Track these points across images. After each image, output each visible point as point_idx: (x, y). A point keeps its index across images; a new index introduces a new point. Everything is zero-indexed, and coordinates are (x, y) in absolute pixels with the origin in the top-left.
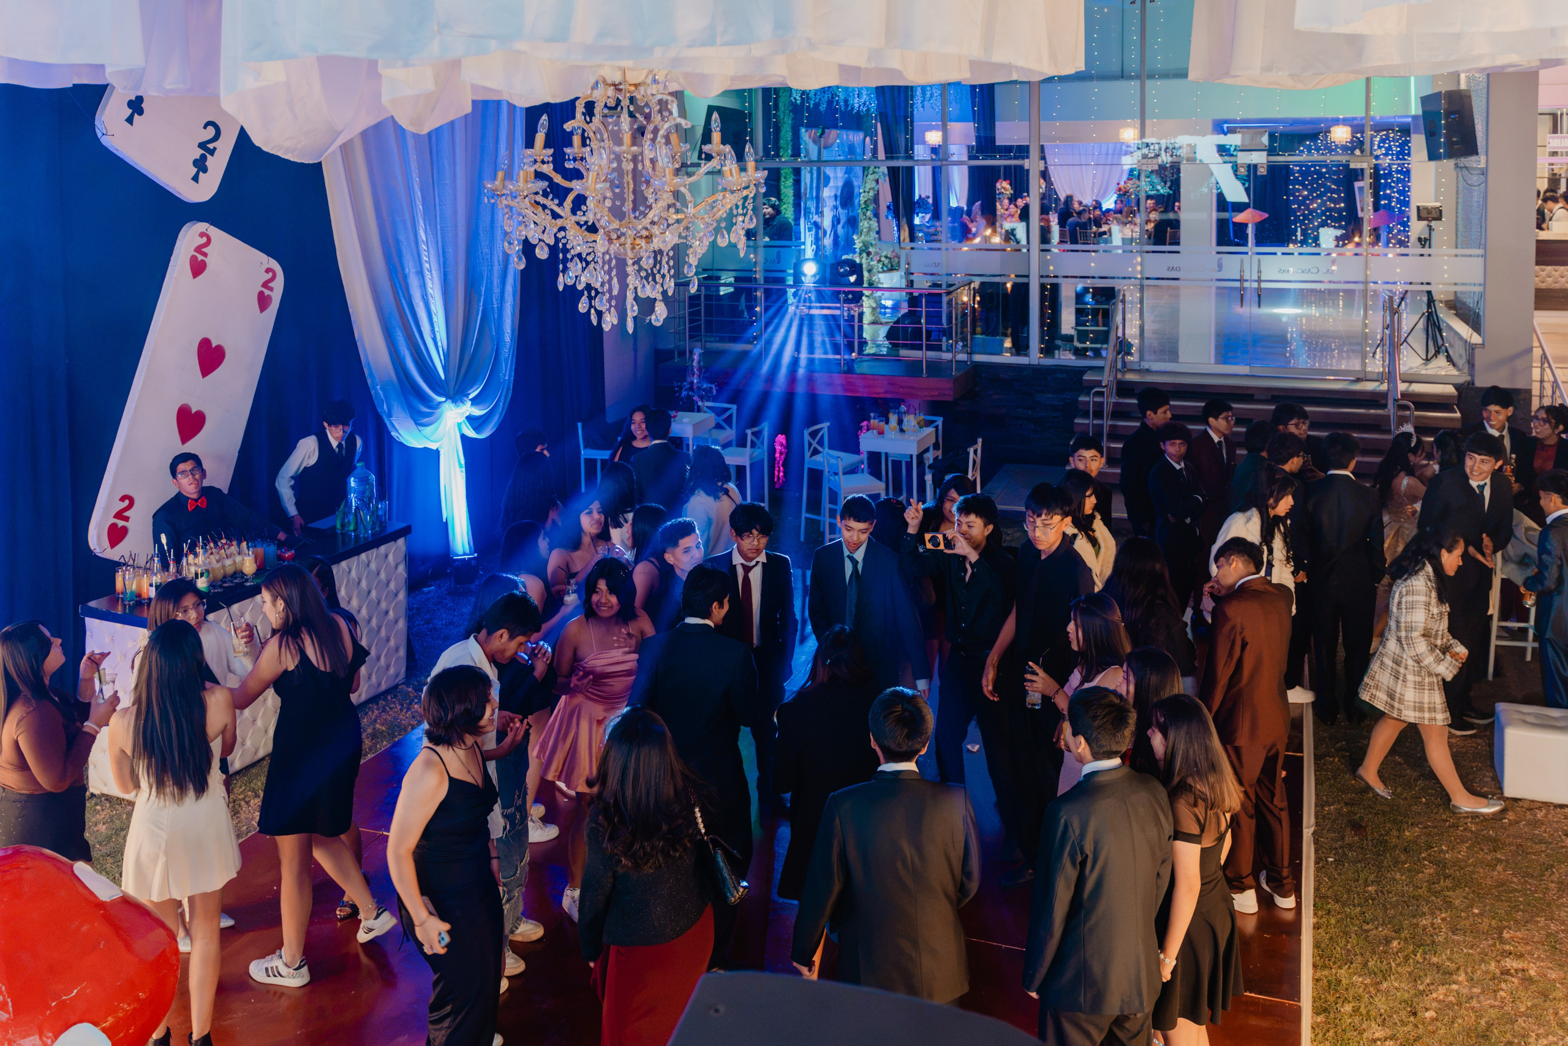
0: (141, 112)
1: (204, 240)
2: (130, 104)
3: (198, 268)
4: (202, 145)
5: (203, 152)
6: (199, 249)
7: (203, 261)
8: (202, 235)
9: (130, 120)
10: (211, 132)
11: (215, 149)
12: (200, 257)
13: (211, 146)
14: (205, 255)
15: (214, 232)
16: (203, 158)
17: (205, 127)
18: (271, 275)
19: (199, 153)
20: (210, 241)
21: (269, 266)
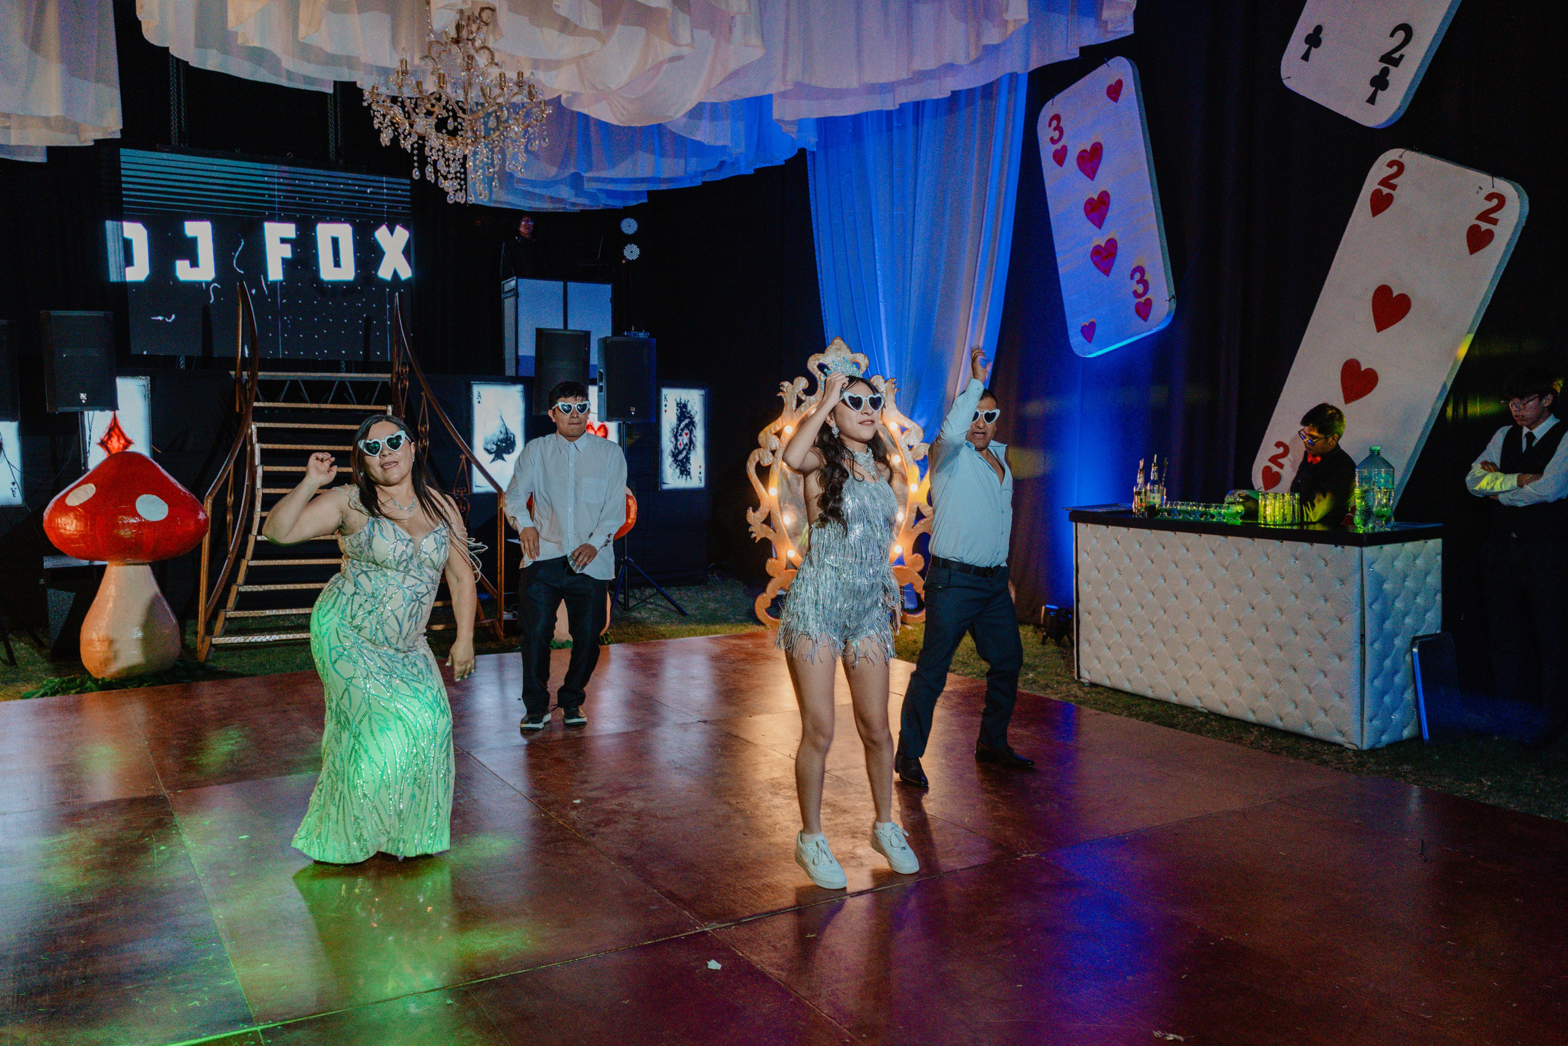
0: (1319, 44)
1: (1395, 168)
2: (1308, 39)
3: (1383, 204)
4: (1383, 59)
5: (1385, 65)
6: (1386, 181)
7: (1390, 194)
8: (1391, 164)
9: (1307, 57)
10: (1399, 38)
11: (1402, 57)
12: (1387, 191)
13: (1396, 55)
14: (1395, 187)
15: (1410, 158)
16: (1385, 72)
17: (1391, 34)
18: (1495, 202)
19: (1376, 69)
20: (1401, 168)
21: (1494, 190)
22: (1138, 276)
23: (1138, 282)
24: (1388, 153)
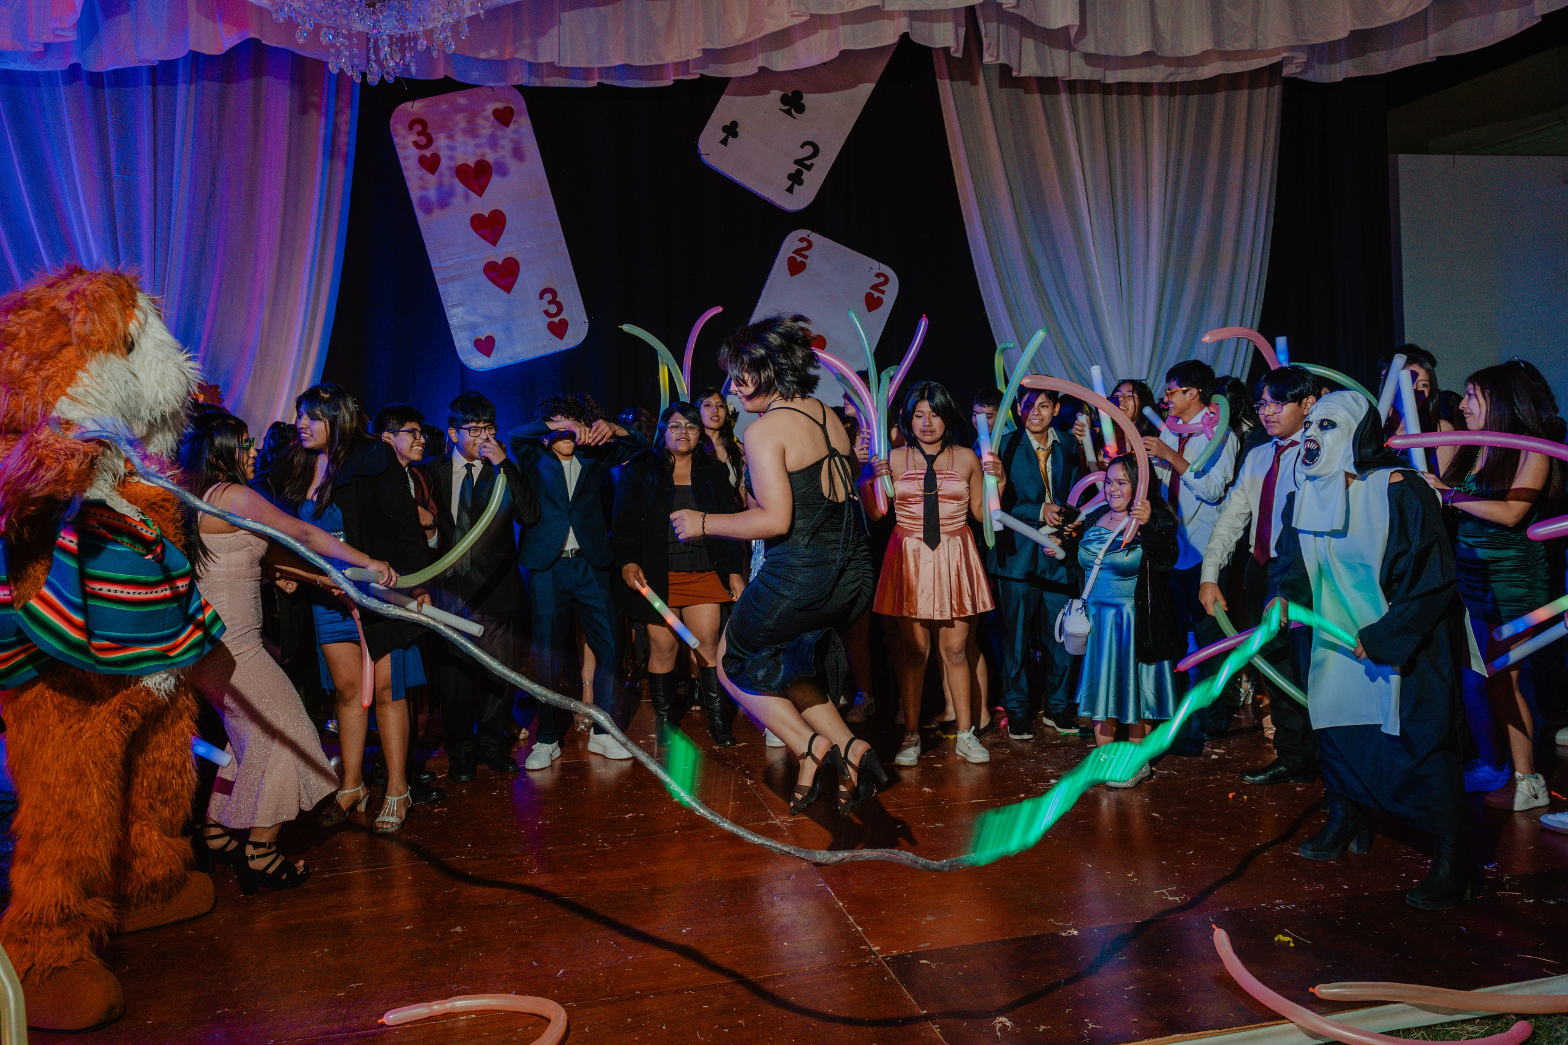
0: (735, 135)
1: (805, 244)
2: (725, 129)
3: (796, 267)
4: (797, 162)
5: (799, 168)
6: (798, 252)
7: (801, 261)
8: (802, 240)
9: (724, 142)
10: (809, 150)
11: (812, 165)
12: (799, 259)
13: (808, 163)
14: (806, 257)
15: (815, 237)
16: (799, 173)
17: (802, 146)
18: (882, 279)
19: (793, 168)
20: (810, 245)
21: (880, 271)
22: (548, 297)
23: (550, 303)
24: (799, 231)
